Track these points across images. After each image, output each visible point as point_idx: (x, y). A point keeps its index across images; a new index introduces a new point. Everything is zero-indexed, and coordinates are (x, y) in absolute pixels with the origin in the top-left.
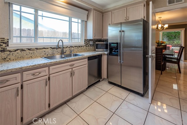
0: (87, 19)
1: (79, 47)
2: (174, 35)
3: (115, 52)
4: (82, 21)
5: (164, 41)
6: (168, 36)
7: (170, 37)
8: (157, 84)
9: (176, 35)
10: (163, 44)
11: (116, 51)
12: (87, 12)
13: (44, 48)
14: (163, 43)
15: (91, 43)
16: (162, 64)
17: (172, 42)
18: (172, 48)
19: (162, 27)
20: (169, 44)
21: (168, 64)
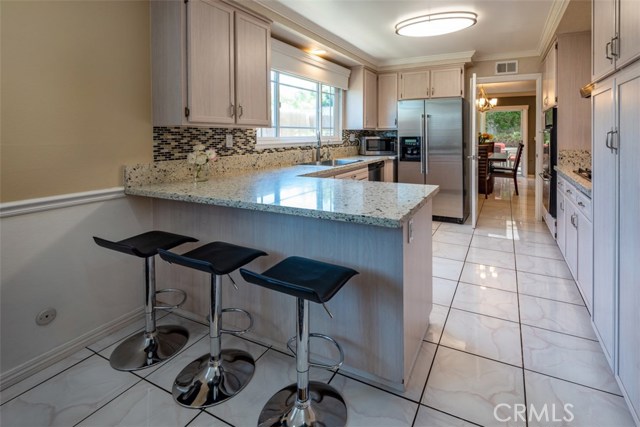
0: (349, 86)
1: (335, 145)
2: (511, 118)
3: (412, 154)
4: (338, 90)
5: (488, 133)
6: (497, 122)
7: (502, 123)
8: (480, 210)
9: (514, 118)
10: (487, 141)
11: (415, 152)
12: (349, 71)
13: (292, 148)
14: (488, 138)
15: (352, 138)
16: (488, 178)
17: (506, 135)
18: (506, 149)
19: (486, 103)
20: (499, 141)
21: (497, 180)
